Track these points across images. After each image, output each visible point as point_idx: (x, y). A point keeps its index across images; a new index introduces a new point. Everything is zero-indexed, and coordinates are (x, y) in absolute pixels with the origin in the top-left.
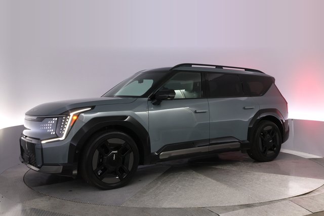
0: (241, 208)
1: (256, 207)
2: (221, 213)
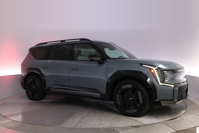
0: (132, 128)
1: (142, 128)
2: (120, 131)
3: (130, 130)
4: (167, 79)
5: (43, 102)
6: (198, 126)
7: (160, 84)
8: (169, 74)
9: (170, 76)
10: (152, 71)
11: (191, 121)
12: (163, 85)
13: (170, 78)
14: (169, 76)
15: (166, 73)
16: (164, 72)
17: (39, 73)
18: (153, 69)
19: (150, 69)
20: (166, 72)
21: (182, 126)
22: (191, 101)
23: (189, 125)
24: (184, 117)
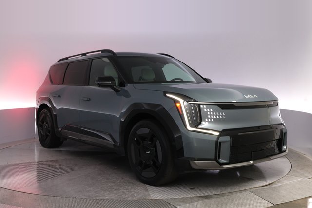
4: (206, 120)
5: (61, 151)
6: (310, 197)
7: (189, 128)
8: (210, 112)
9: (213, 115)
10: (178, 105)
11: (299, 189)
12: (194, 131)
13: (214, 119)
14: (210, 115)
15: (205, 110)
16: (202, 106)
17: (50, 107)
18: (178, 102)
19: (176, 102)
20: (205, 106)
21: (283, 196)
22: (298, 154)
23: (296, 195)
24: (286, 182)
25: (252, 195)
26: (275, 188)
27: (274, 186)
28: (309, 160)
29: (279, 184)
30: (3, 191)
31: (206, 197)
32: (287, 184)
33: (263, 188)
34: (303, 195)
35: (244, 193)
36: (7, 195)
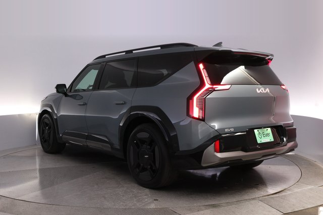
0: (206, 209)
3: (202, 212)
6: (321, 206)
11: (310, 197)
21: (293, 205)
22: (309, 161)
23: (306, 203)
24: (296, 190)
25: (261, 203)
26: (285, 196)
27: (283, 194)
28: (320, 168)
29: (289, 192)
30: (3, 200)
31: (214, 206)
32: (297, 192)
33: (272, 196)
34: (313, 204)
35: (253, 202)
36: (7, 204)
